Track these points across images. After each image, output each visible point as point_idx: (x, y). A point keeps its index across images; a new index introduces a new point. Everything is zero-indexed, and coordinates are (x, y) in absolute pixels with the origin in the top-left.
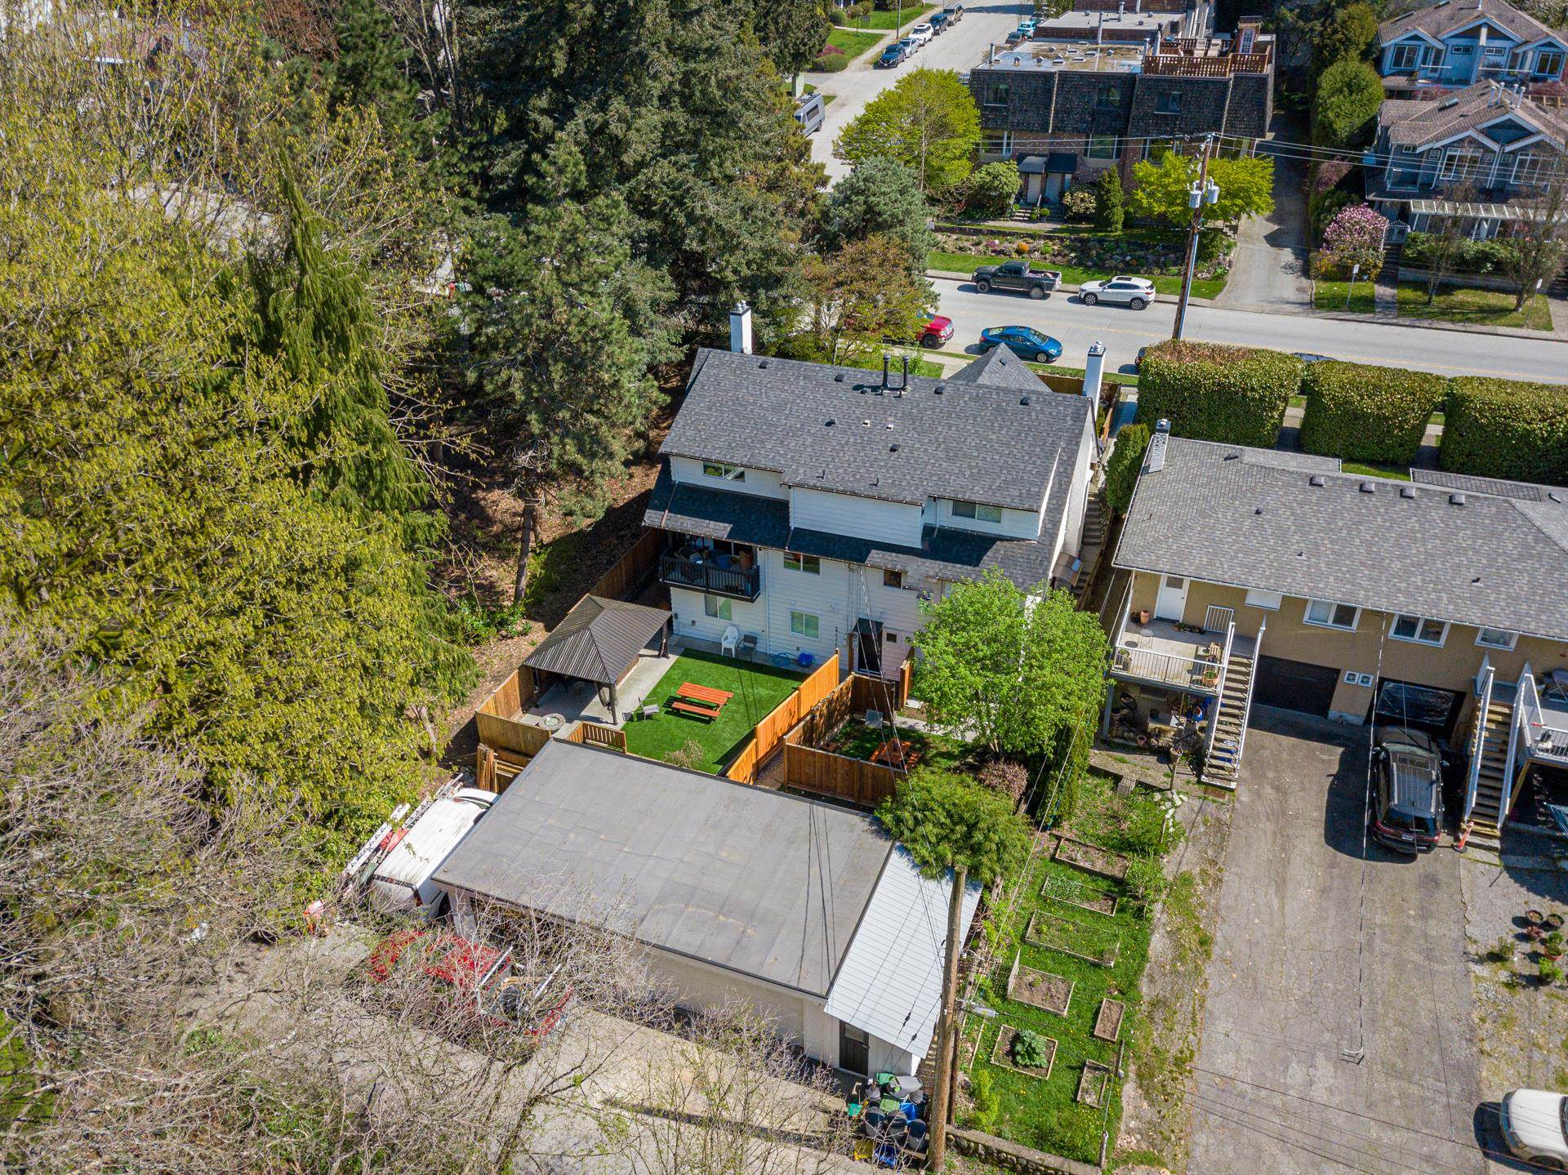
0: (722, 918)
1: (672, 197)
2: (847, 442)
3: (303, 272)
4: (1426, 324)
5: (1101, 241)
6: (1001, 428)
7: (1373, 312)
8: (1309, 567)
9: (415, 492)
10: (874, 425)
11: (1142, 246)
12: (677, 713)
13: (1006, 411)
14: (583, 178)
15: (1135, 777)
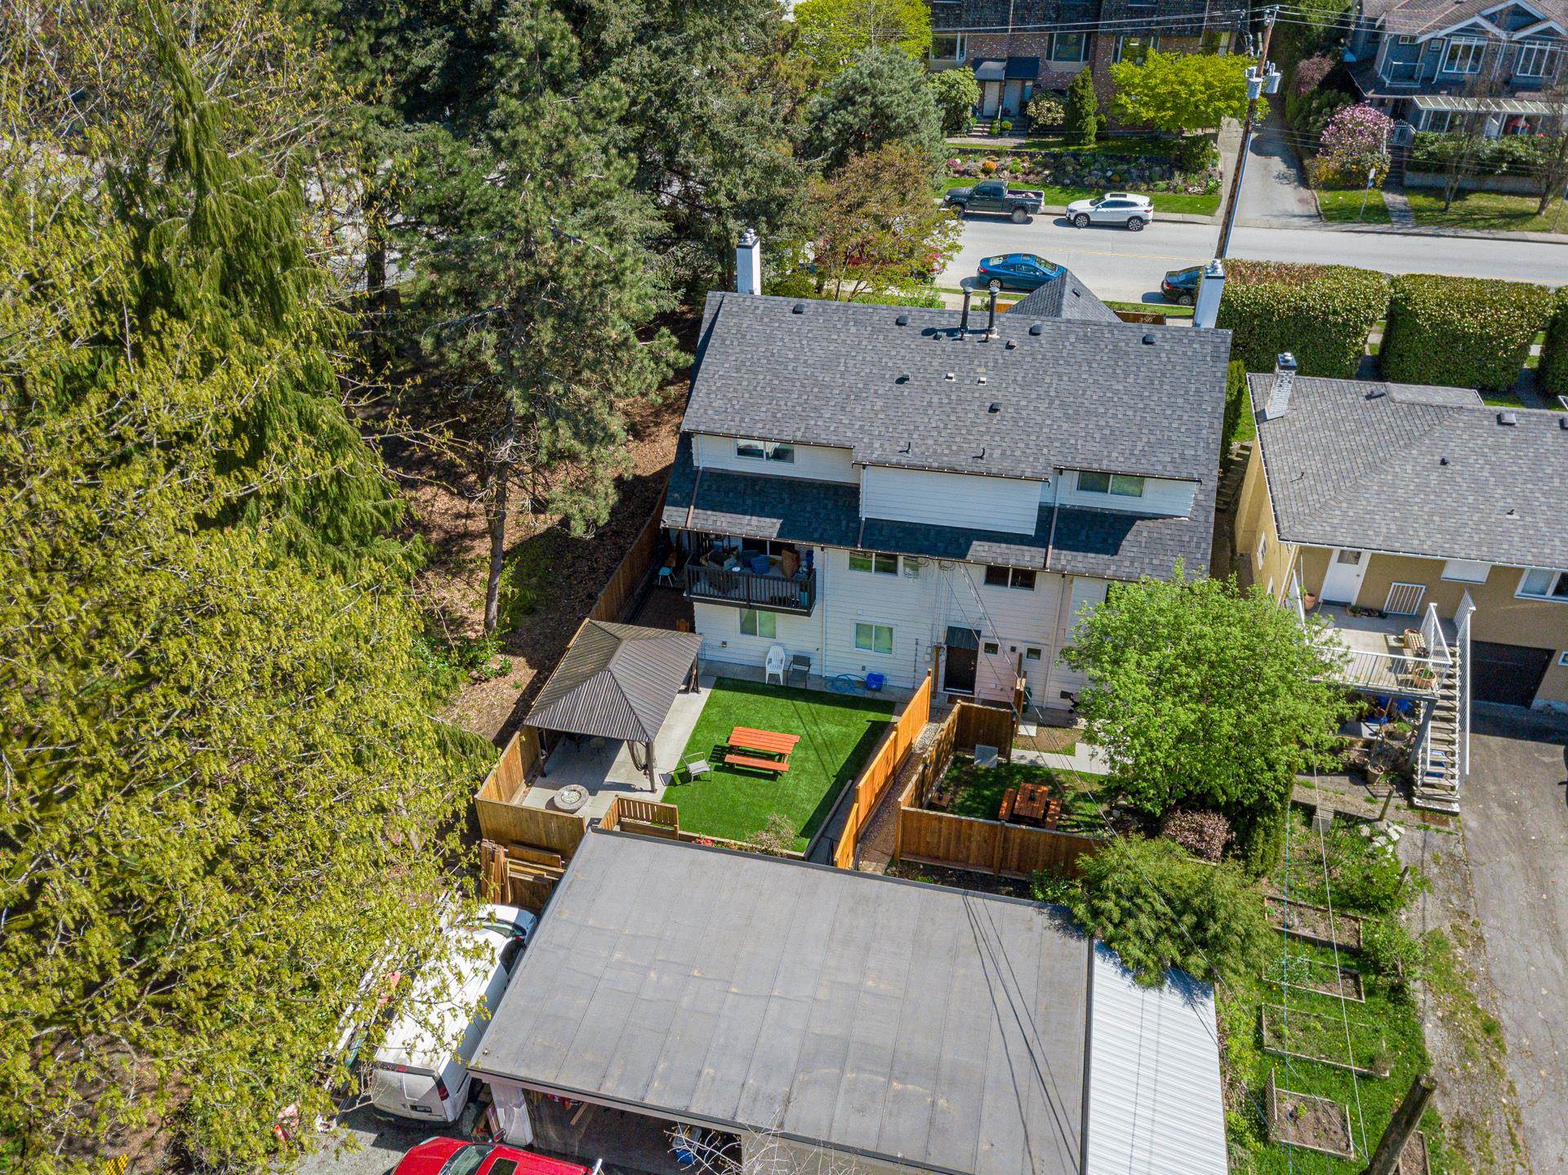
0: (896, 1085)
1: (658, 94)
2: (930, 403)
3: (202, 190)
4: (1450, 232)
5: (1075, 155)
6: (1126, 376)
7: (1389, 222)
8: (1525, 527)
9: (386, 513)
10: (961, 380)
11: (1123, 159)
12: (731, 768)
13: (1127, 353)
14: (575, 56)
15: (1331, 806)
